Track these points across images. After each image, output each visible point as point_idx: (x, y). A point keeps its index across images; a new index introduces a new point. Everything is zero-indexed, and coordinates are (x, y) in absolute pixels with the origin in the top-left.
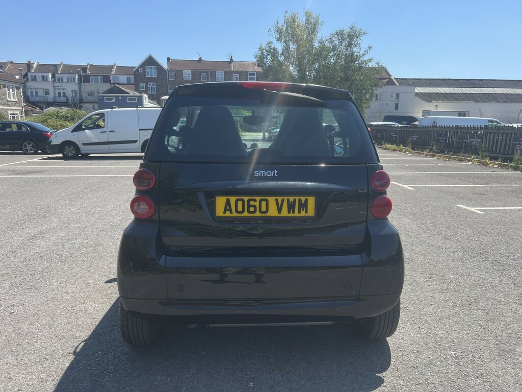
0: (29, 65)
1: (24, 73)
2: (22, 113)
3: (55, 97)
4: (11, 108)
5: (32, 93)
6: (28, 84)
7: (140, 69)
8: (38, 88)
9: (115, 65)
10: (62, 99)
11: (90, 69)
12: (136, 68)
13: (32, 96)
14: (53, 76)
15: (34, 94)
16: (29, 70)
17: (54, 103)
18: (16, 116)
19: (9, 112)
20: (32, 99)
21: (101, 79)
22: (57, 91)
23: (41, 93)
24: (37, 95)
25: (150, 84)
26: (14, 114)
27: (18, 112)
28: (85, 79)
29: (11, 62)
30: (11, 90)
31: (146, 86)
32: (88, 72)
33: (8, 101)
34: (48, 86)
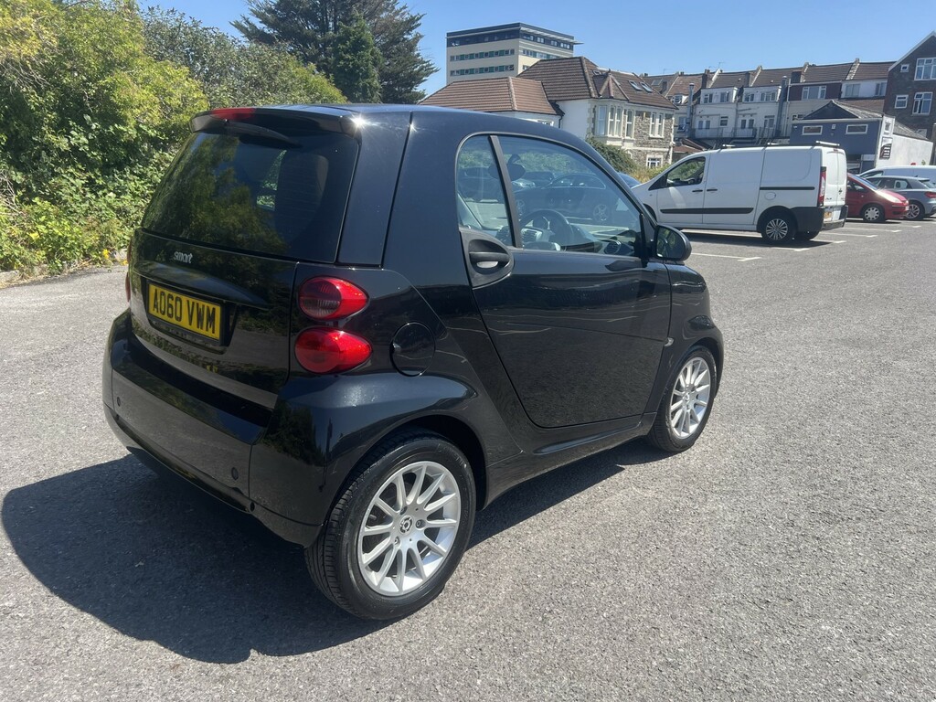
0: (706, 77)
1: (694, 91)
2: (667, 157)
3: (735, 129)
4: (653, 149)
5: (701, 123)
6: (699, 109)
7: (903, 66)
8: (710, 114)
9: (857, 61)
10: (747, 133)
11: (806, 75)
12: (894, 65)
13: (700, 128)
14: (740, 93)
15: (704, 126)
16: (704, 86)
17: (732, 139)
18: (657, 162)
19: (648, 156)
20: (699, 134)
21: (823, 91)
22: (741, 118)
23: (715, 123)
24: (708, 128)
25: (918, 96)
26: (654, 159)
27: (661, 156)
28: (794, 94)
29: (682, 74)
30: (658, 120)
31: (911, 99)
32: (802, 80)
33: (650, 138)
34: (728, 111)
